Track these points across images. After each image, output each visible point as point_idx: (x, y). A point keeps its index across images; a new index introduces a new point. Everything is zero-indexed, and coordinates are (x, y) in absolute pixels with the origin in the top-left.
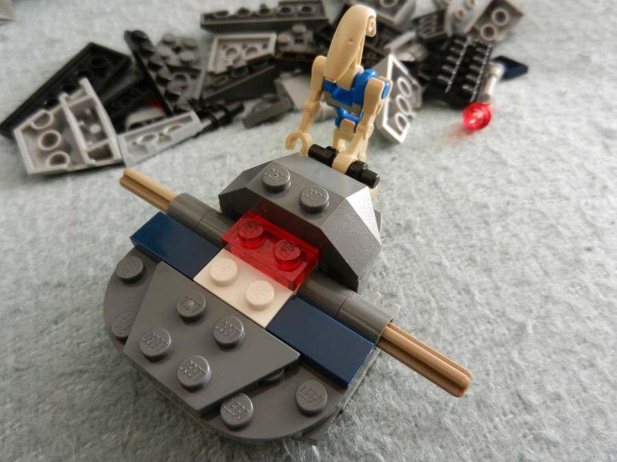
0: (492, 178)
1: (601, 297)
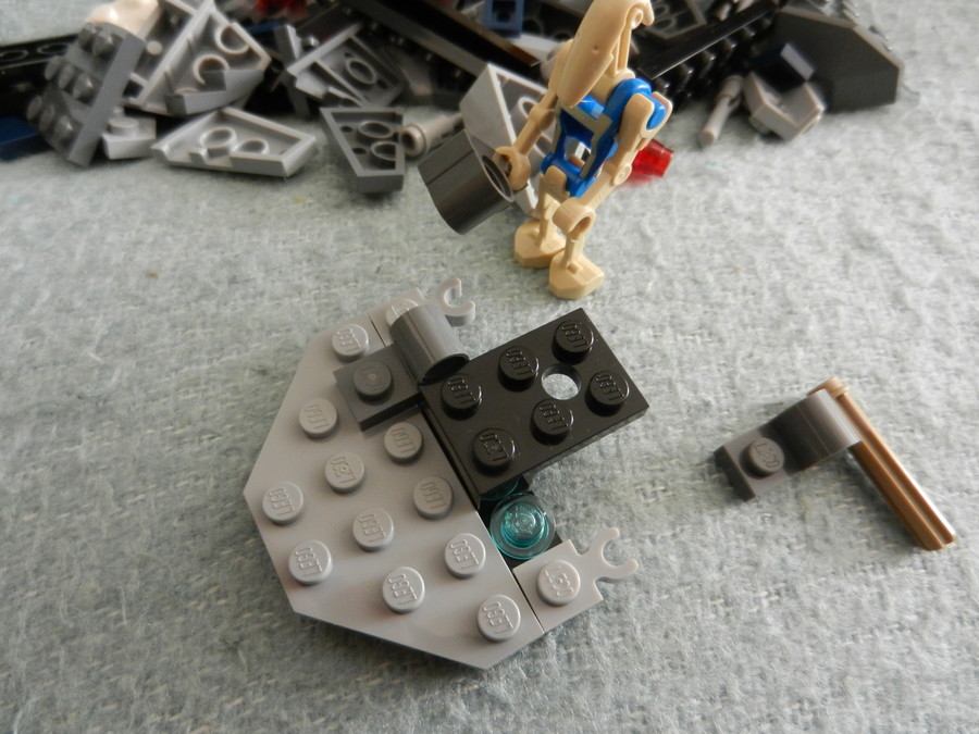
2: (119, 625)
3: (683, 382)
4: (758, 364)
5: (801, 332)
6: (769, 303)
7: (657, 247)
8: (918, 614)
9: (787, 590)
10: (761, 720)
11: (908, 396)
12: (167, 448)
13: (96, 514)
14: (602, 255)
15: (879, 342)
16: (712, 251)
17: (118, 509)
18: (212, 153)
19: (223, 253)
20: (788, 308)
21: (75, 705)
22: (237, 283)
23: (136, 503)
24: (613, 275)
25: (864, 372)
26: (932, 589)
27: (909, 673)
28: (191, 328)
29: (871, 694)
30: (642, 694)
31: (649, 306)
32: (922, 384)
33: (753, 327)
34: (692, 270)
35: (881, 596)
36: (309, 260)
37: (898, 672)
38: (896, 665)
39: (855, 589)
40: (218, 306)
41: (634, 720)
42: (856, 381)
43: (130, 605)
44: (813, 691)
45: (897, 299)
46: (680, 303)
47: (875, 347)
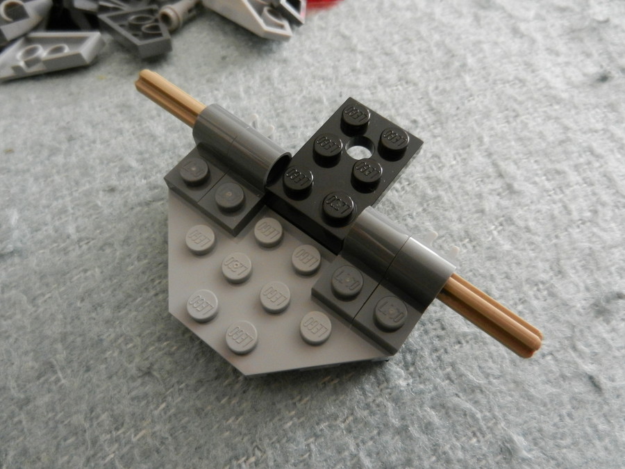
0: (335, 68)
1: (429, 191)
2: (59, 384)
3: (398, 115)
4: (444, 91)
5: (464, 65)
6: (438, 54)
7: (355, 40)
8: (591, 211)
9: (506, 220)
10: (516, 304)
11: (542, 85)
12: (57, 258)
13: (18, 316)
14: (321, 54)
15: (513, 59)
16: (391, 34)
17: (34, 309)
18: (28, 64)
19: (57, 124)
20: (451, 53)
21: (43, 447)
22: (74, 139)
23: (45, 301)
24: (332, 64)
25: (511, 78)
26: (594, 194)
27: (597, 247)
28: (50, 177)
29: (578, 268)
30: (436, 312)
31: (362, 76)
32: (548, 76)
33: (433, 70)
34: (383, 48)
35: (565, 207)
36: (121, 112)
37: (590, 248)
38: (587, 245)
39: (548, 207)
40: (65, 158)
41: (435, 329)
42: (507, 85)
43: (62, 369)
44: (544, 276)
45: (515, 31)
46: (381, 70)
47: (511, 62)
